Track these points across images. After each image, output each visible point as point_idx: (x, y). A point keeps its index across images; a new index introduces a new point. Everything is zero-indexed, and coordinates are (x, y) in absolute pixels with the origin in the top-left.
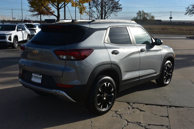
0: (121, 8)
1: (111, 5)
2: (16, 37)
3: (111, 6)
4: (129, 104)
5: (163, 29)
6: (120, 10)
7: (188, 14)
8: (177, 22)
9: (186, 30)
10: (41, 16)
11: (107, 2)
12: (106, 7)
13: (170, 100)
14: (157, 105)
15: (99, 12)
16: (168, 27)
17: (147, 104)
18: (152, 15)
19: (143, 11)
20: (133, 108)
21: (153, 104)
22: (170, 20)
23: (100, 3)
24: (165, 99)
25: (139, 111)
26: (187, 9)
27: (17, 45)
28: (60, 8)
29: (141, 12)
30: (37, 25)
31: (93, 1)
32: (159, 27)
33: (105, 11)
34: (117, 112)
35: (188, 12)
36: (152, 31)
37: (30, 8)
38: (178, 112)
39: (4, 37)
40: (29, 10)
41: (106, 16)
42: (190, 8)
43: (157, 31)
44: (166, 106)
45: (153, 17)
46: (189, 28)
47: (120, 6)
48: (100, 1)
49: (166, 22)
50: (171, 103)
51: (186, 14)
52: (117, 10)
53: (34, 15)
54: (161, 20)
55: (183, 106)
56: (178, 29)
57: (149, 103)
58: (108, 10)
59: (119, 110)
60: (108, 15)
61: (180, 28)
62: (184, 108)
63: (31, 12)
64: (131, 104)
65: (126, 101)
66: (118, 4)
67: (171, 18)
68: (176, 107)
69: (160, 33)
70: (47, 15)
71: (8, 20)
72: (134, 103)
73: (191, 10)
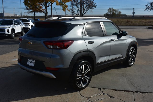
0: (96, 6)
1: (88, 3)
2: (13, 30)
3: (88, 5)
4: (101, 90)
5: (127, 22)
6: (95, 7)
7: (147, 10)
8: (138, 16)
9: (145, 22)
10: (34, 13)
11: (84, 1)
12: (84, 6)
13: (136, 85)
14: (124, 91)
15: (79, 10)
16: (131, 20)
17: (116, 90)
18: (119, 11)
19: (112, 8)
20: (104, 94)
21: (122, 89)
22: (133, 14)
23: (79, 3)
24: (132, 84)
25: (109, 97)
26: (146, 6)
27: (14, 36)
28: (48, 6)
29: (111, 9)
30: (31, 20)
31: (74, 1)
32: (125, 20)
33: (83, 8)
34: (89, 99)
35: (147, 9)
36: (120, 23)
37: (26, 7)
38: (144, 98)
39: (3, 30)
40: (26, 8)
41: (84, 13)
42: (148, 6)
43: (124, 23)
44: (133, 91)
45: (120, 12)
46: (148, 21)
47: (94, 4)
48: (80, 1)
49: (130, 16)
50: (137, 89)
51: (146, 10)
52: (92, 7)
53: (30, 12)
54: (126, 15)
55: (147, 92)
56: (139, 21)
57: (117, 89)
58: (86, 7)
59: (91, 97)
60: (86, 12)
61: (141, 20)
62: (149, 93)
63: (27, 10)
64: (102, 90)
65: (98, 87)
66: (94, 3)
67: (134, 13)
68: (141, 92)
69: (126, 25)
70: (39, 12)
71: (11, 16)
72: (104, 89)
73: (149, 7)
